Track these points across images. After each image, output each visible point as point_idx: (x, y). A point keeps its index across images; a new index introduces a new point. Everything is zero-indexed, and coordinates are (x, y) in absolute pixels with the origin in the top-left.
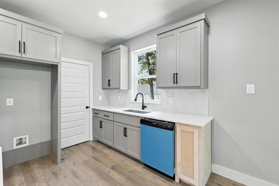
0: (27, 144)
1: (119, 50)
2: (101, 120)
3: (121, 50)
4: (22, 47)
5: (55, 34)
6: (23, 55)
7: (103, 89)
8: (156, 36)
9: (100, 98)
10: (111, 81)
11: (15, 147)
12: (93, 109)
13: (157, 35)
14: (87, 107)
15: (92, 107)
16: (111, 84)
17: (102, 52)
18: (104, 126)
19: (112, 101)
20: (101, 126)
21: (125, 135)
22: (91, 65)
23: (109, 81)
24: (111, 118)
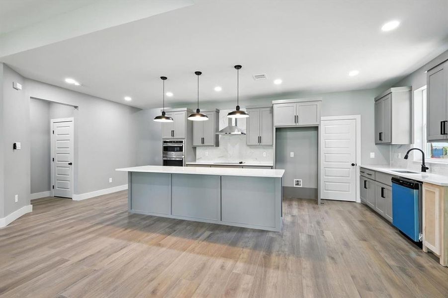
0: (301, 186)
1: (390, 95)
2: (366, 179)
3: (393, 94)
4: (296, 118)
5: (316, 103)
6: (297, 124)
7: (376, 144)
8: (426, 72)
9: (372, 155)
10: (383, 135)
11: (295, 186)
12: (361, 167)
13: (428, 71)
14: (353, 165)
15: (359, 164)
16: (383, 138)
17: (375, 99)
18: (367, 186)
19: (392, 160)
20: (365, 187)
21: (382, 196)
22: (358, 117)
23: (380, 134)
24: (372, 177)
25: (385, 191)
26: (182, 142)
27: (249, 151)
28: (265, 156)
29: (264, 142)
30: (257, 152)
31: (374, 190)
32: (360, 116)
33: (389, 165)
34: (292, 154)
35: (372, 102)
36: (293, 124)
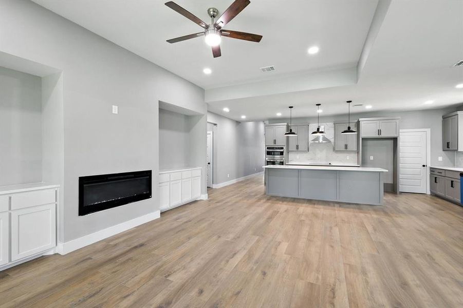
1: (456, 116)
2: (436, 176)
3: (459, 116)
4: (379, 132)
5: (395, 121)
6: (380, 136)
7: (444, 151)
9: (440, 159)
10: (450, 144)
12: (431, 168)
14: (424, 166)
15: (429, 165)
16: (450, 146)
17: (443, 116)
18: (438, 181)
19: (457, 163)
20: (436, 182)
21: (452, 186)
22: (429, 130)
23: (448, 143)
24: (443, 174)
25: (454, 183)
26: (283, 148)
27: (335, 155)
28: (348, 159)
29: (349, 148)
30: (341, 156)
31: (444, 183)
32: (430, 129)
33: (454, 166)
34: (372, 158)
35: (441, 119)
36: (377, 136)
